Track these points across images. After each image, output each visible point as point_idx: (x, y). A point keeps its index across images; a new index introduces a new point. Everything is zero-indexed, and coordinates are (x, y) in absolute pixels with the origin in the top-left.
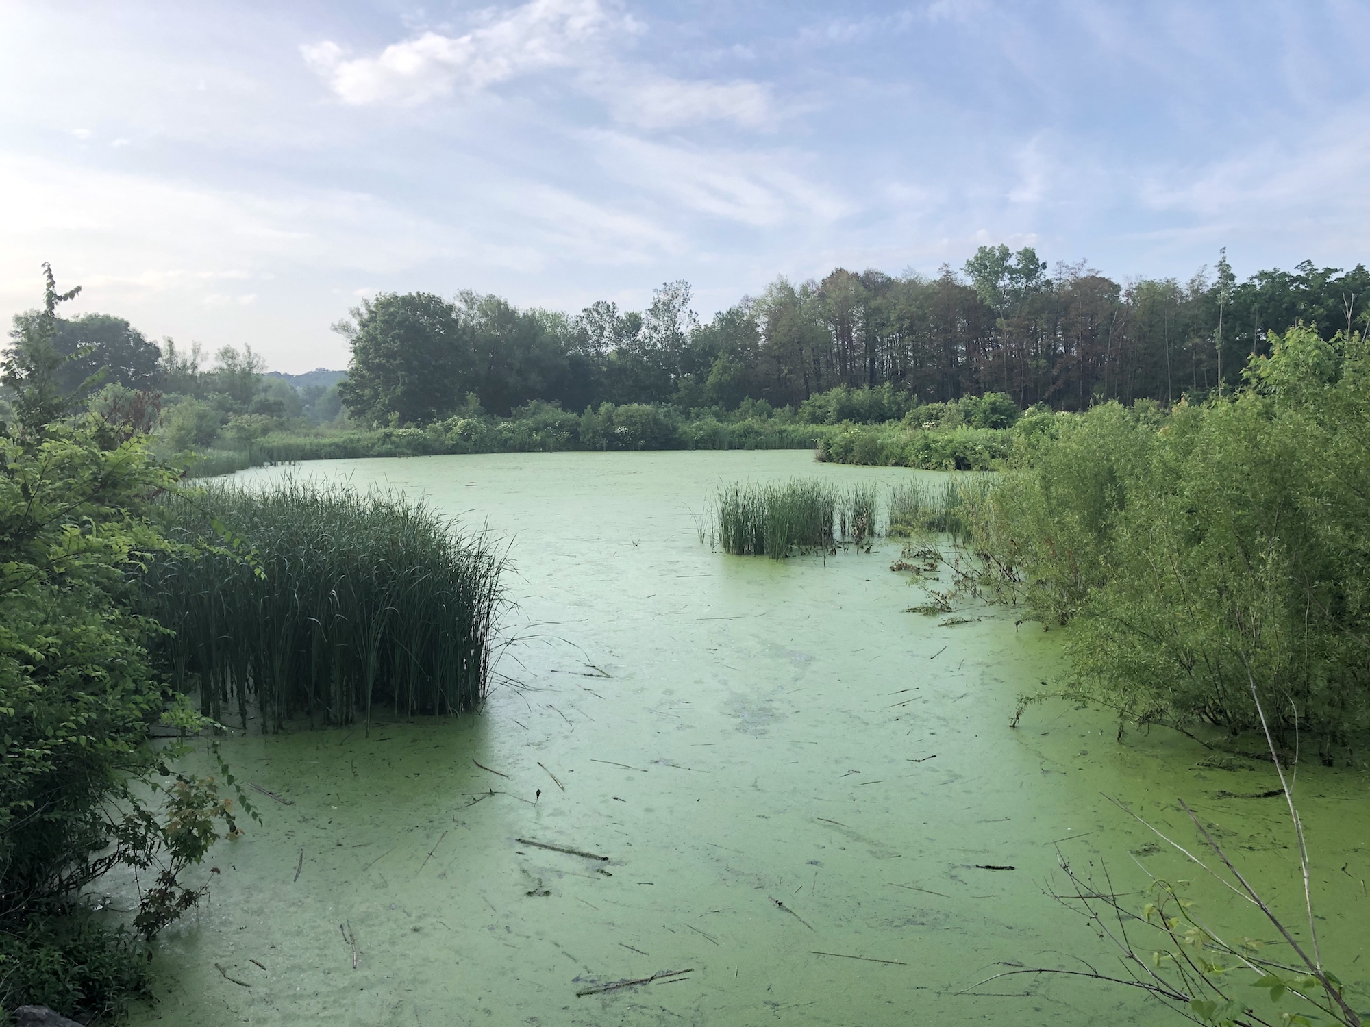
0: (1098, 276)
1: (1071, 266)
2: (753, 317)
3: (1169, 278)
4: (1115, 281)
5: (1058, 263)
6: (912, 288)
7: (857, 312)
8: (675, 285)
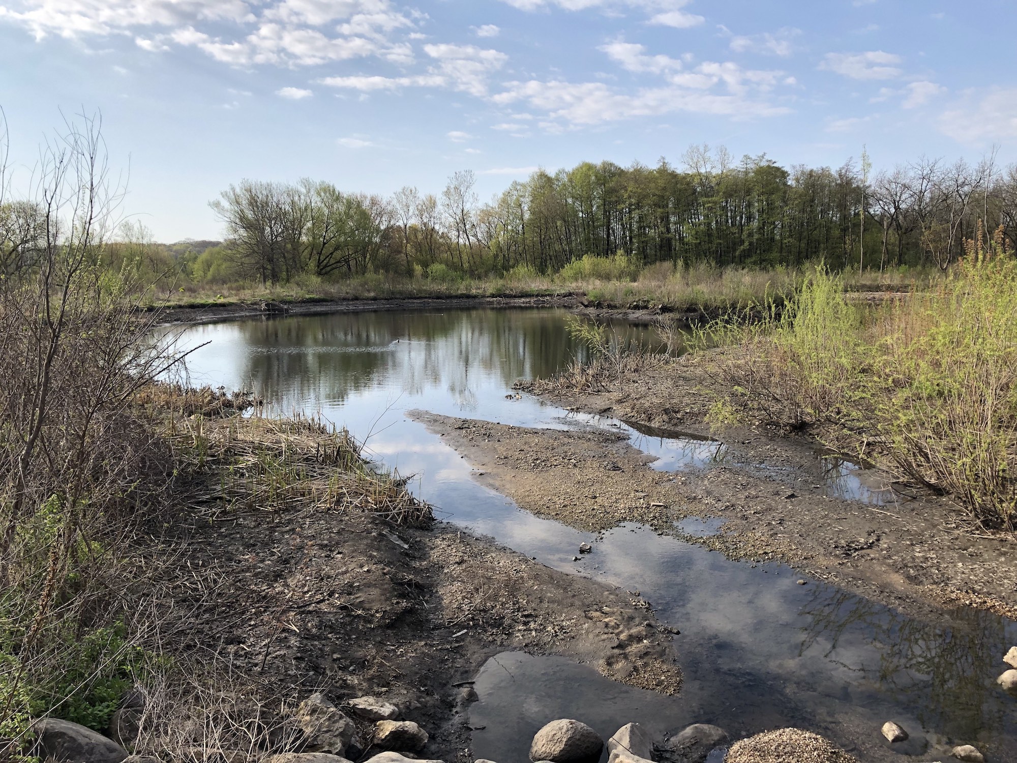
0: (775, 165)
1: (754, 158)
2: (521, 196)
3: (824, 167)
4: (785, 169)
5: (745, 156)
6: (639, 176)
7: (597, 192)
8: (463, 173)
